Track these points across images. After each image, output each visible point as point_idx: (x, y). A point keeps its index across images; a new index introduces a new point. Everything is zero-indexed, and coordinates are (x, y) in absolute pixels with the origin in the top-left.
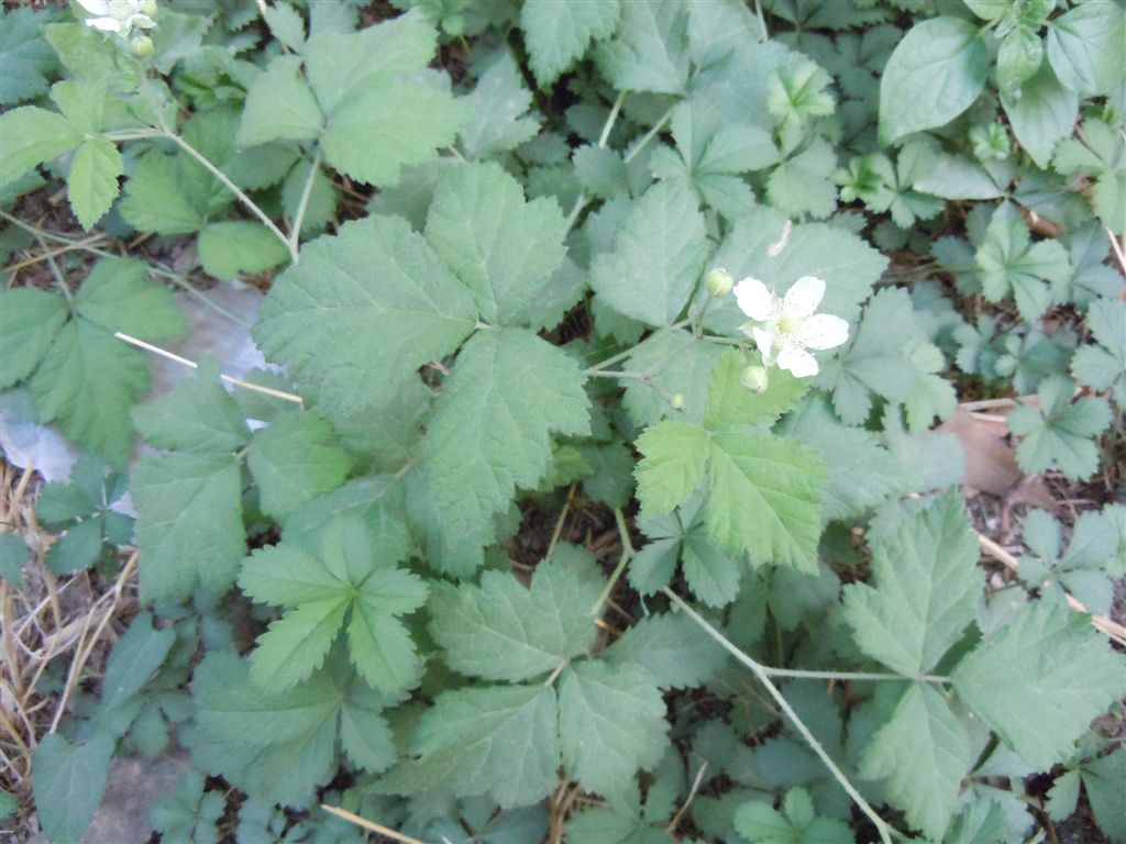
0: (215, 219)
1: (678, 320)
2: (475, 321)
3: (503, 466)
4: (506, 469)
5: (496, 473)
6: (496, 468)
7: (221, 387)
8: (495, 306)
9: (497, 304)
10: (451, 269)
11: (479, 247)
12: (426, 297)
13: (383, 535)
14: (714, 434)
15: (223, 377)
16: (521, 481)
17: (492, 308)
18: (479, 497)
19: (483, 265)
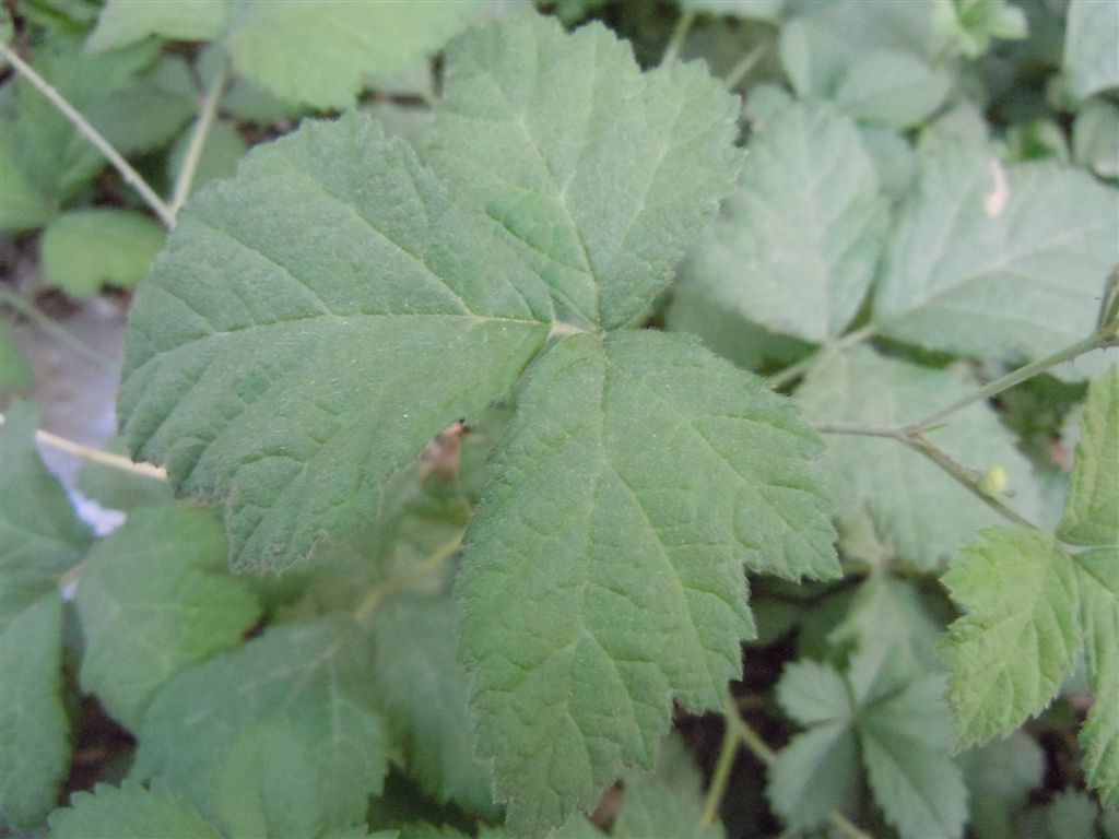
0: (70, 204)
1: (853, 327)
2: (546, 321)
3: (643, 659)
4: (653, 666)
5: (628, 676)
6: (627, 665)
7: (35, 457)
8: (590, 284)
9: (596, 279)
10: (493, 213)
11: (549, 165)
12: (433, 281)
13: (337, 738)
14: (1076, 550)
15: (42, 436)
16: (690, 694)
17: (586, 289)
18: (586, 735)
19: (561, 198)
